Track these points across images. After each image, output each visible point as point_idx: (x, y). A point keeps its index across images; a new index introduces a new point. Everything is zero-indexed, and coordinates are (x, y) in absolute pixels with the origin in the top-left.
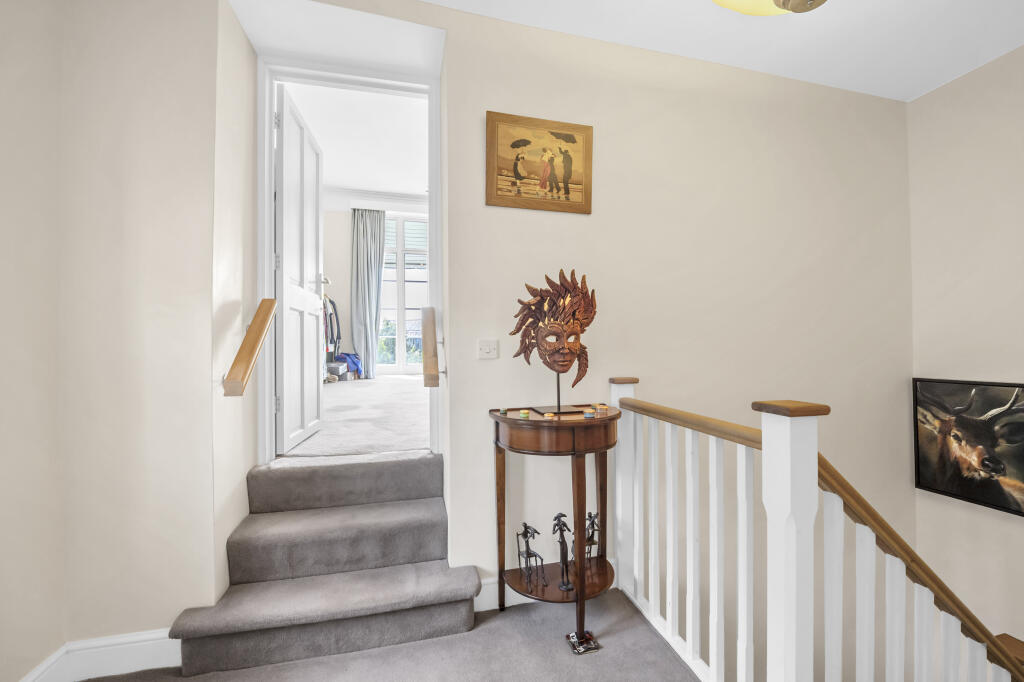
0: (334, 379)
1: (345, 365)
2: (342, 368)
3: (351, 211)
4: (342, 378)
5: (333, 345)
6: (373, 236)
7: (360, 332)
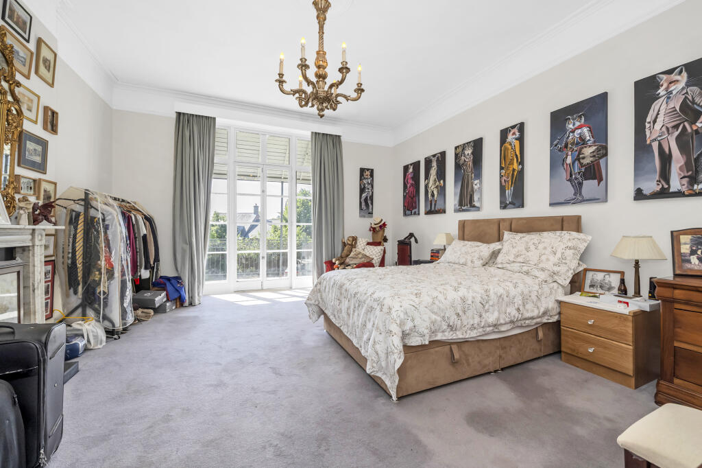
0: (148, 316)
1: (164, 294)
2: (160, 298)
3: (174, 116)
4: (159, 310)
5: (148, 272)
6: (201, 146)
7: (184, 251)
